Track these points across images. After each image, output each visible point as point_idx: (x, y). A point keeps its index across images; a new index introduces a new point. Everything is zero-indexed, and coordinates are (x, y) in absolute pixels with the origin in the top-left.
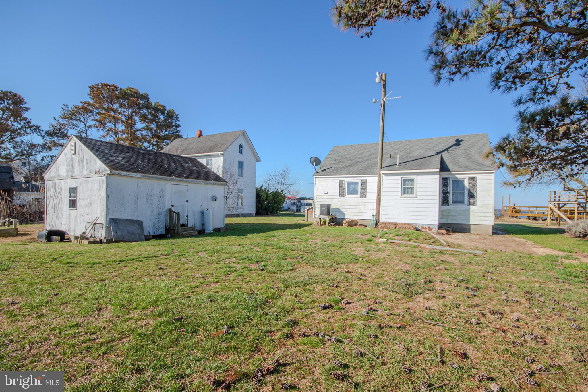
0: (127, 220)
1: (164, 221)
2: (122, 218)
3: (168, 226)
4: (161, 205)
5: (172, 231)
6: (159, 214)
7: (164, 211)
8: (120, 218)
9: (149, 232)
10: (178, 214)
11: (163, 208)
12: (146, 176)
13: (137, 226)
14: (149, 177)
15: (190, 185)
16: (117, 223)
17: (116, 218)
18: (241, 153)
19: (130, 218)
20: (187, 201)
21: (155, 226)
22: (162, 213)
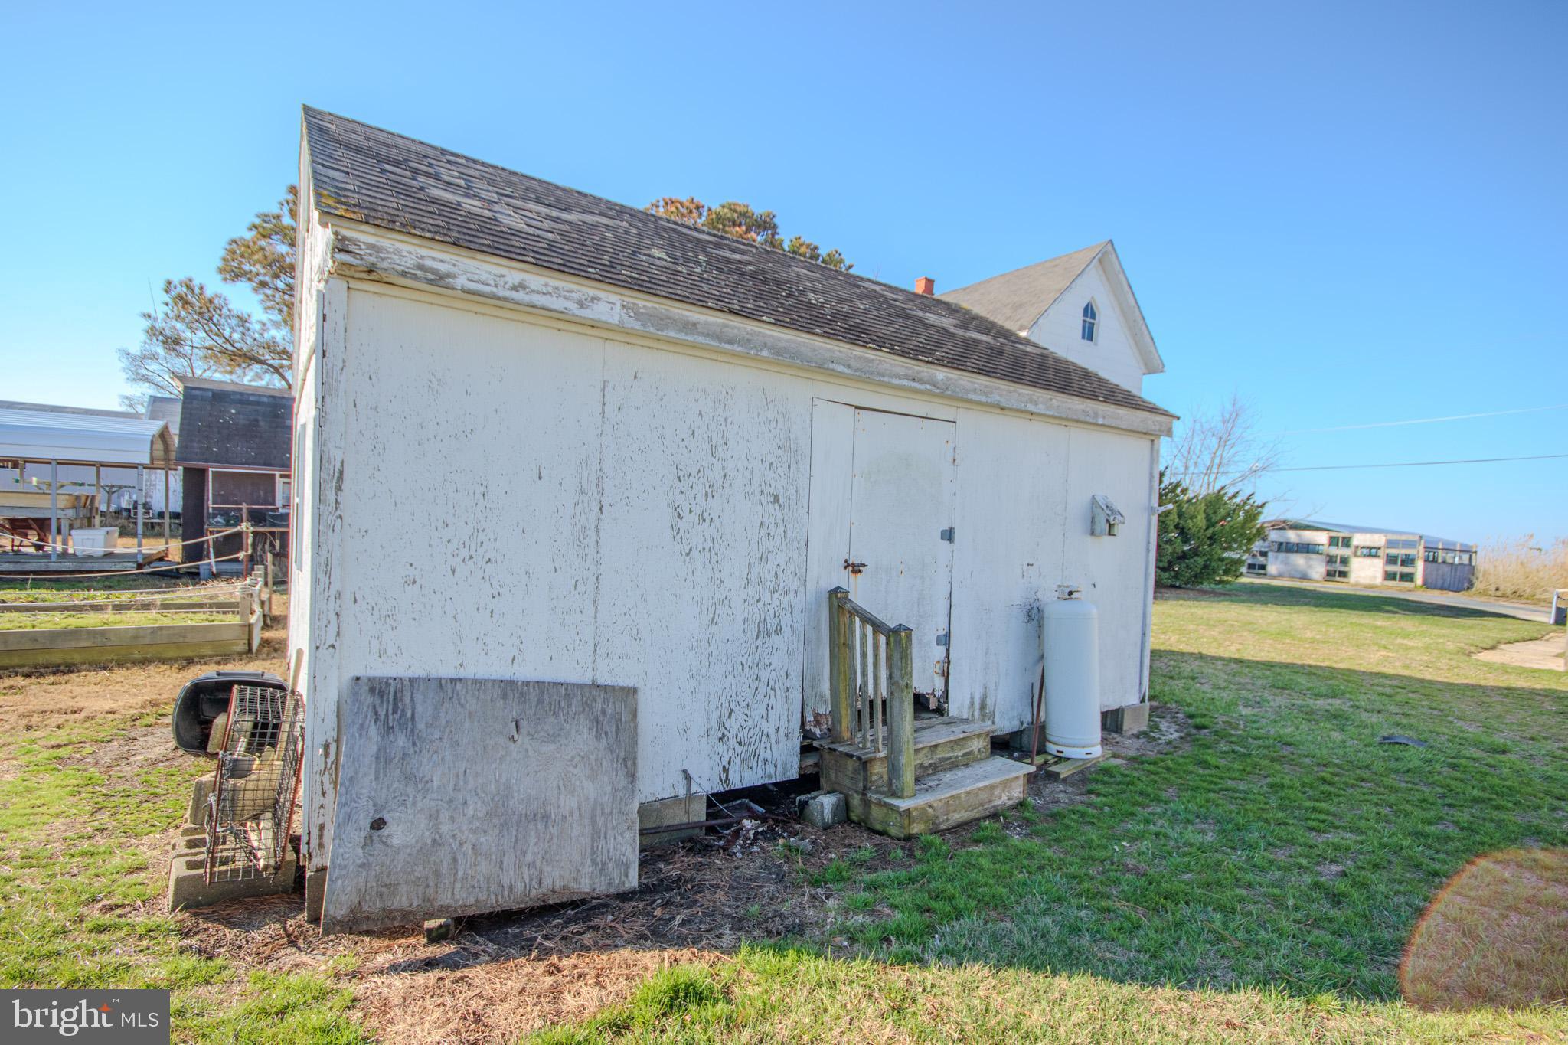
0: (508, 687)
1: (795, 682)
2: (467, 673)
3: (817, 716)
4: (781, 558)
5: (851, 765)
6: (764, 630)
7: (798, 603)
8: (447, 671)
9: (687, 776)
10: (898, 639)
11: (794, 584)
12: (664, 322)
13: (582, 739)
14: (691, 327)
15: (969, 420)
16: (408, 724)
17: (418, 671)
18: (1090, 338)
19: (532, 668)
20: (949, 535)
21: (734, 726)
22: (786, 620)
